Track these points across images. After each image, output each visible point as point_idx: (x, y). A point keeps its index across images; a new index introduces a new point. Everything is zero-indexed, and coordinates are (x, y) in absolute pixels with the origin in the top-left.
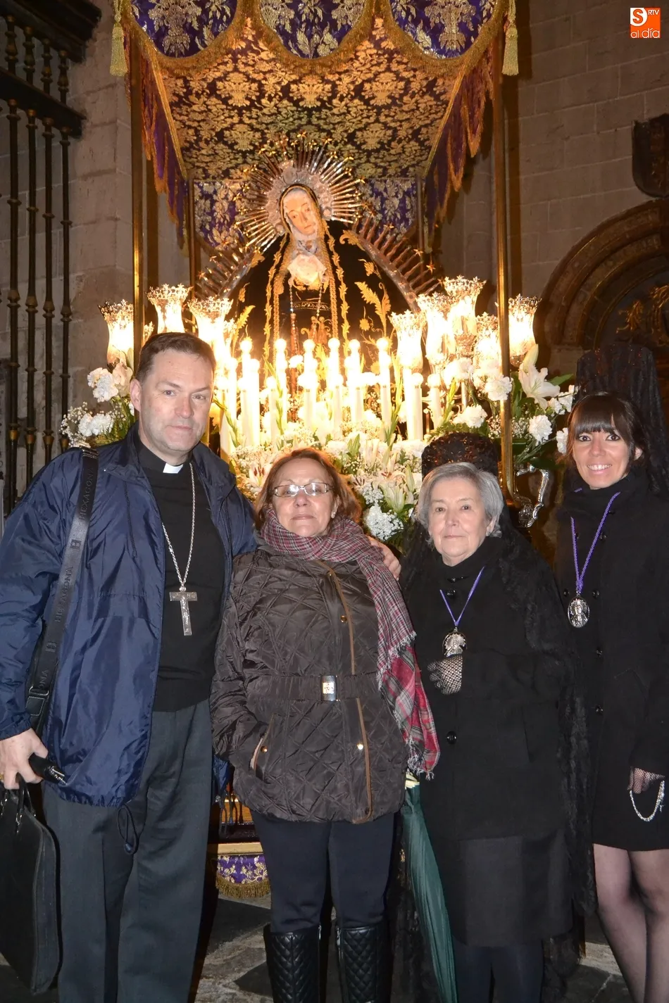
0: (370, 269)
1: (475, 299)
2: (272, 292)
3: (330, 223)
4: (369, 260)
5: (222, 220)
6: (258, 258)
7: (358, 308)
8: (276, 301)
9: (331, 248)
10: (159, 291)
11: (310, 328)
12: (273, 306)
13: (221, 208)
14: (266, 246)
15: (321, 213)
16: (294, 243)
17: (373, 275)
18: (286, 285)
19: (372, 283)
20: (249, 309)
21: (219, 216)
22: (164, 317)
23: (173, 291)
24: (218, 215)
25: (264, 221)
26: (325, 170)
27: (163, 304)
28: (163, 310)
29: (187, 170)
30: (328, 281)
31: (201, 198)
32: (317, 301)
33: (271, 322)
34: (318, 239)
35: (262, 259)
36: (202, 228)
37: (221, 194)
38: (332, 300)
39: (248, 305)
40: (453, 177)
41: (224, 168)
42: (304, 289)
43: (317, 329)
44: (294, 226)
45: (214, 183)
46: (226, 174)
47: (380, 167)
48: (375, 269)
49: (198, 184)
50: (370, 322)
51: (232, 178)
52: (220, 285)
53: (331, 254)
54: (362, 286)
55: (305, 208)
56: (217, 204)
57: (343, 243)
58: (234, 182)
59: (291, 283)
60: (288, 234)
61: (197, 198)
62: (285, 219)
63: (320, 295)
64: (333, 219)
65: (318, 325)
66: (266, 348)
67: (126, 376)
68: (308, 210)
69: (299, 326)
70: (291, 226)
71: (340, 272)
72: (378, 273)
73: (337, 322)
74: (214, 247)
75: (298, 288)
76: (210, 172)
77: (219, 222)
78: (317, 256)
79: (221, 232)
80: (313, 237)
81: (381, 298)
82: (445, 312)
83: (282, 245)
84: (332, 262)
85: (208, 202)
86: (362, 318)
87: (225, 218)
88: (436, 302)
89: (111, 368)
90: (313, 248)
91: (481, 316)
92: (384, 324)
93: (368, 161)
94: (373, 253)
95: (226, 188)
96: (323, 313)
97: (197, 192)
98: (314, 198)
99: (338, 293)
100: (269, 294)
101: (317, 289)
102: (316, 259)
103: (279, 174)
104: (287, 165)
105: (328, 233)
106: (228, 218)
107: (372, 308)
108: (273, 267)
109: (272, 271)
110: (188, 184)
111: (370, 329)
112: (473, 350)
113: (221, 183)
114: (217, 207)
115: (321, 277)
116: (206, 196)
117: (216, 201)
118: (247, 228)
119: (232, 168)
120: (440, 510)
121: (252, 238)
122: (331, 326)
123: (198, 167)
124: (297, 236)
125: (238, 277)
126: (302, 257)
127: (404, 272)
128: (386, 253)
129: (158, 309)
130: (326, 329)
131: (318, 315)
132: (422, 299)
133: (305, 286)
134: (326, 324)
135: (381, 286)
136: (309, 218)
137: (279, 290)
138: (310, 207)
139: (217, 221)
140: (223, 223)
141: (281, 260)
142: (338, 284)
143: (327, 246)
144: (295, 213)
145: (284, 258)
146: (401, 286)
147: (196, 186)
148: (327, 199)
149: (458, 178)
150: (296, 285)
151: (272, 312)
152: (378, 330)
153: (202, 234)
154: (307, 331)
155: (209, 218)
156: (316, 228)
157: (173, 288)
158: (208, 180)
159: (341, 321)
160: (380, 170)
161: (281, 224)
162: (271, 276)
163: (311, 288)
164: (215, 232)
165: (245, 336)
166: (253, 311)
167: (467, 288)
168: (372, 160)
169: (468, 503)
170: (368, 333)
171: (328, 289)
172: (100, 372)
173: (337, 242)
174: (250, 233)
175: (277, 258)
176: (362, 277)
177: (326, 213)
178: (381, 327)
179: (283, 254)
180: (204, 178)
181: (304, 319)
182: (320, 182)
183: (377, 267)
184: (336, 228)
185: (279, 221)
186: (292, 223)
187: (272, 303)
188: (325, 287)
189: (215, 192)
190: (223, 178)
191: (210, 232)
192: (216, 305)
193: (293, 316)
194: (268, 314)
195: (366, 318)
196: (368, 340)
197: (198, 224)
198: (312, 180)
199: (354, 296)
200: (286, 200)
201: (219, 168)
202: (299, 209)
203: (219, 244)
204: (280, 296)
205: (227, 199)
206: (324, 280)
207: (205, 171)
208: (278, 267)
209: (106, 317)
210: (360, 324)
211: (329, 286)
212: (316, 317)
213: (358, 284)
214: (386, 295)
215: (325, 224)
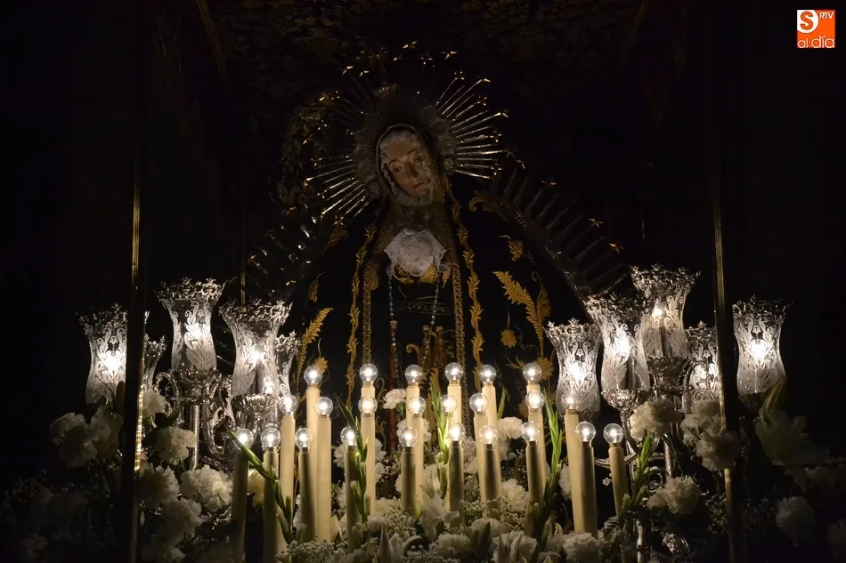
0: (516, 251)
1: (683, 301)
2: (361, 286)
3: (455, 179)
4: (516, 236)
5: (291, 169)
6: (339, 233)
8: (367, 302)
9: (455, 217)
10: (175, 289)
11: (421, 345)
12: (361, 309)
14: (351, 214)
15: (439, 164)
16: (397, 210)
17: (522, 259)
18: (382, 275)
19: (521, 273)
20: (323, 314)
21: (287, 163)
22: (184, 331)
23: (199, 288)
25: (350, 176)
27: (182, 308)
28: (183, 320)
30: (450, 270)
33: (359, 334)
34: (435, 204)
35: (345, 234)
38: (456, 300)
39: (322, 307)
42: (412, 281)
43: (432, 345)
44: (397, 185)
50: (516, 334)
53: (455, 228)
54: (503, 277)
55: (414, 155)
57: (475, 209)
59: (391, 272)
60: (388, 197)
62: (382, 174)
63: (437, 291)
65: (433, 339)
66: (350, 375)
68: (419, 159)
69: (403, 341)
70: (392, 184)
71: (468, 257)
72: (530, 258)
73: (463, 334)
75: (403, 280)
78: (432, 230)
79: (289, 188)
80: (429, 200)
81: (535, 295)
82: (630, 322)
83: (378, 213)
84: (456, 239)
86: (504, 327)
87: (296, 167)
89: (88, 412)
90: (427, 217)
91: (695, 326)
92: (541, 337)
94: (523, 226)
96: (441, 320)
98: (429, 141)
99: (465, 288)
100: (355, 289)
101: (431, 281)
102: (431, 235)
105: (451, 195)
107: (520, 310)
108: (364, 248)
109: (360, 256)
111: (517, 345)
115: (438, 264)
118: (325, 186)
121: (331, 202)
122: (453, 341)
124: (400, 199)
126: (408, 233)
127: (572, 254)
129: (174, 317)
130: (446, 345)
131: (433, 322)
132: (593, 306)
133: (412, 277)
134: (445, 337)
135: (536, 278)
136: (419, 171)
137: (372, 284)
141: (376, 236)
142: (465, 274)
143: (450, 214)
144: (397, 164)
145: (380, 233)
148: (450, 141)
150: (399, 276)
151: (361, 318)
152: (530, 347)
154: (416, 348)
156: (430, 187)
157: (199, 283)
159: (470, 333)
161: (375, 180)
162: (359, 262)
163: (422, 280)
164: (281, 188)
167: (668, 283)
170: (513, 352)
171: (450, 280)
172: (73, 419)
174: (327, 195)
175: (369, 233)
176: (505, 263)
177: (448, 164)
178: (535, 345)
179: (379, 227)
182: (439, 117)
183: (530, 247)
184: (463, 187)
185: (372, 176)
186: (393, 179)
188: (446, 277)
191: (273, 188)
192: (265, 312)
193: (394, 323)
194: (355, 321)
195: (511, 328)
198: (427, 113)
199: (492, 294)
200: (383, 144)
201: (288, 91)
202: (404, 159)
204: (373, 293)
206: (443, 269)
208: (371, 247)
209: (88, 330)
210: (500, 336)
211: (451, 277)
212: (430, 325)
213: (498, 274)
214: (543, 292)
215: (447, 180)
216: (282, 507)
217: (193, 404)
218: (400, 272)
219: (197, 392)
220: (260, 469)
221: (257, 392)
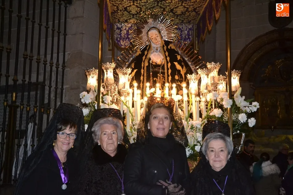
0: (179, 57)
1: (218, 70)
2: (144, 65)
3: (165, 41)
4: (179, 54)
5: (124, 37)
6: (139, 53)
8: (145, 68)
9: (165, 50)
10: (105, 65)
11: (157, 78)
12: (144, 70)
13: (124, 32)
14: (142, 48)
15: (162, 37)
16: (152, 48)
17: (180, 60)
18: (149, 62)
19: (180, 63)
20: (135, 71)
21: (123, 36)
22: (107, 74)
23: (111, 65)
24: (123, 35)
25: (141, 40)
26: (164, 23)
27: (107, 69)
28: (107, 71)
29: (113, 19)
30: (164, 62)
31: (117, 29)
32: (160, 68)
33: (143, 75)
34: (160, 47)
35: (140, 53)
36: (117, 39)
37: (124, 28)
38: (165, 68)
39: (135, 69)
40: (208, 25)
41: (126, 19)
42: (155, 64)
43: (160, 78)
44: (152, 42)
45: (121, 24)
46: (126, 21)
47: (181, 20)
48: (181, 58)
49: (116, 24)
50: (178, 76)
51: (128, 23)
52: (125, 62)
53: (165, 52)
54: (176, 63)
55: (156, 35)
56: (122, 31)
57: (170, 48)
58: (129, 24)
59: (151, 62)
60: (150, 45)
61: (115, 29)
62: (149, 39)
63: (161, 66)
64: (166, 40)
65: (160, 77)
66: (141, 84)
67: (94, 95)
68: (158, 36)
69: (153, 77)
70: (151, 42)
71: (168, 58)
72: (182, 59)
73: (167, 76)
74: (121, 47)
75: (153, 64)
76: (120, 20)
78: (160, 52)
79: (123, 41)
80: (159, 46)
81: (182, 68)
82: (208, 75)
83: (148, 48)
84: (165, 55)
85: (119, 30)
86: (176, 75)
87: (125, 37)
88: (205, 71)
89: (88, 92)
90: (159, 50)
91: (220, 76)
92: (184, 77)
93: (177, 18)
94: (180, 52)
95: (126, 26)
96: (162, 73)
97: (116, 27)
98: (160, 32)
99: (167, 66)
100: (143, 65)
101: (160, 64)
102: (160, 54)
103: (147, 23)
104: (150, 21)
105: (164, 45)
106: (126, 36)
107: (179, 71)
108: (144, 56)
109: (144, 58)
110: (112, 24)
111: (178, 79)
112: (217, 88)
113: (124, 24)
115: (162, 60)
116: (118, 28)
117: (122, 30)
118: (135, 42)
119: (128, 19)
120: (212, 151)
121: (137, 46)
122: (165, 77)
123: (117, 19)
124: (153, 45)
125: (131, 59)
126: (155, 53)
127: (191, 58)
128: (184, 52)
129: (105, 71)
130: (163, 78)
132: (199, 71)
133: (156, 63)
134: (163, 76)
135: (183, 64)
136: (157, 39)
137: (146, 64)
139: (122, 37)
140: (124, 38)
141: (147, 53)
142: (167, 63)
143: (164, 49)
144: (152, 37)
145: (148, 53)
146: (190, 63)
147: (115, 25)
148: (164, 33)
149: (210, 26)
150: (153, 63)
151: (144, 72)
152: (181, 79)
153: (116, 42)
154: (156, 79)
155: (119, 36)
156: (160, 43)
157: (111, 64)
159: (168, 76)
160: (181, 21)
161: (148, 41)
162: (144, 59)
163: (157, 64)
165: (134, 80)
166: (137, 71)
167: (215, 66)
168: (179, 18)
169: (223, 149)
170: (178, 80)
171: (164, 64)
172: (85, 93)
173: (167, 48)
174: (136, 44)
175: (146, 53)
176: (176, 60)
177: (164, 38)
178: (183, 78)
179: (148, 51)
180: (118, 22)
181: (155, 75)
182: (161, 26)
183: (181, 57)
184: (167, 43)
185: (147, 40)
186: (151, 41)
187: (144, 69)
188: (163, 64)
189: (122, 27)
190: (125, 23)
191: (120, 41)
192: (126, 71)
193: (151, 73)
194: (142, 73)
195: (177, 75)
196: (178, 83)
197: (115, 38)
198: (159, 26)
199: (173, 67)
200: (149, 33)
201: (124, 19)
202: (154, 36)
203: (123, 45)
204: (147, 66)
205: (126, 30)
206: (162, 61)
207: (119, 20)
208: (146, 56)
209: (87, 73)
210: (175, 77)
211: (164, 63)
212: (159, 74)
213: (175, 63)
214: (184, 67)
215: (163, 41)
216: (131, 114)
217: (109, 90)
218: (153, 62)
219: (110, 88)
220: (126, 106)
221: (124, 88)
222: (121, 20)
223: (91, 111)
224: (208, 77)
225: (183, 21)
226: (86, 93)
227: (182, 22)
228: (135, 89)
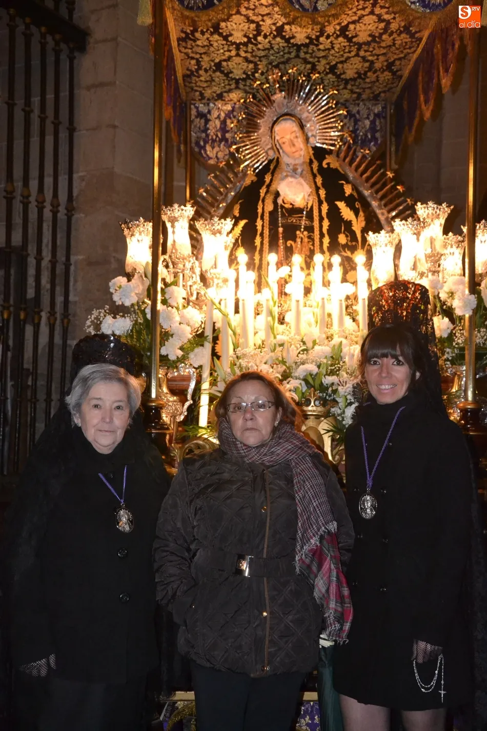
0: (348, 190)
1: (443, 223)
2: (263, 209)
3: (315, 149)
4: (348, 182)
5: (214, 137)
6: (250, 178)
7: (337, 223)
8: (267, 217)
9: (315, 170)
10: (170, 210)
11: (295, 241)
12: (263, 221)
13: (214, 125)
14: (258, 167)
15: (307, 140)
16: (283, 166)
17: (351, 195)
18: (275, 203)
19: (350, 202)
20: (242, 223)
21: (212, 134)
22: (174, 232)
23: (182, 210)
24: (211, 132)
25: (257, 145)
26: (312, 101)
27: (173, 220)
28: (173, 226)
29: (186, 93)
30: (312, 201)
31: (197, 117)
32: (302, 217)
33: (262, 235)
34: (304, 163)
35: (254, 179)
36: (197, 143)
37: (215, 113)
38: (315, 217)
39: (242, 220)
40: (423, 106)
41: (218, 92)
42: (291, 207)
43: (301, 242)
44: (283, 152)
45: (208, 104)
46: (220, 97)
47: (355, 93)
48: (353, 190)
49: (194, 104)
50: (347, 236)
51: (224, 100)
52: (217, 200)
53: (314, 176)
54: (341, 205)
55: (294, 135)
56: (210, 123)
57: (326, 166)
58: (226, 104)
59: (280, 201)
60: (278, 158)
61: (193, 117)
62: (276, 145)
63: (305, 213)
64: (318, 145)
65: (302, 239)
66: (257, 257)
67: (143, 283)
68: (297, 137)
69: (286, 239)
70: (281, 151)
71: (322, 193)
72: (355, 194)
73: (319, 236)
74: (207, 161)
75: (286, 206)
76: (206, 95)
77: (212, 139)
78: (302, 177)
79: (213, 148)
80: (301, 160)
81: (357, 215)
82: (418, 234)
83: (272, 167)
84: (315, 183)
85: (203, 121)
86: (340, 232)
87: (217, 136)
88: (410, 226)
89: (129, 277)
90: (299, 170)
91: (447, 235)
92: (359, 239)
93: (345, 88)
94: (351, 176)
95: (219, 108)
96: (306, 228)
97: (194, 112)
98: (302, 126)
99: (320, 211)
100: (260, 211)
101: (302, 206)
102: (302, 181)
103: (272, 105)
104: (279, 97)
105: (313, 157)
106: (219, 135)
107: (349, 224)
108: (264, 187)
109: (263, 191)
110: (186, 104)
111: (347, 243)
112: (439, 266)
113: (214, 104)
114: (211, 125)
115: (306, 197)
116: (201, 115)
117: (210, 120)
118: (242, 152)
119: (225, 92)
121: (246, 160)
122: (313, 240)
123: (196, 91)
124: (285, 159)
125: (233, 194)
126: (290, 179)
127: (377, 192)
128: (362, 175)
129: (168, 225)
130: (309, 242)
131: (302, 230)
133: (291, 204)
134: (309, 237)
135: (357, 205)
136: (296, 144)
137: (269, 207)
138: (298, 135)
139: (210, 138)
140: (216, 140)
141: (271, 181)
142: (320, 203)
143: (312, 169)
144: (284, 140)
145: (274, 179)
146: (374, 204)
147: (192, 106)
148: (313, 127)
149: (428, 109)
150: (284, 203)
151: (263, 226)
152: (354, 243)
153: (197, 149)
154: (292, 243)
155: (204, 135)
156: (302, 153)
157: (182, 207)
158: (203, 101)
159: (322, 235)
160: (355, 96)
161: (272, 148)
162: (262, 195)
163: (295, 207)
164: (208, 148)
165: (238, 246)
166: (246, 224)
167: (436, 212)
168: (349, 87)
170: (345, 246)
171: (312, 207)
172: (121, 280)
173: (320, 166)
174: (244, 156)
175: (268, 178)
176: (342, 197)
177: (311, 140)
178: (357, 241)
179: (273, 175)
180: (200, 100)
181: (291, 233)
182: (307, 111)
183: (355, 188)
184: (319, 153)
185: (269, 146)
186: (281, 148)
187: (262, 218)
188: (309, 207)
189: (209, 112)
190: (216, 100)
191: (204, 148)
192: (220, 224)
193: (281, 230)
194: (259, 228)
195: (344, 233)
196: (345, 252)
197: (193, 140)
198: (301, 110)
199: (334, 214)
200: (277, 128)
201: (215, 92)
202: (288, 137)
203: (211, 158)
204: (270, 212)
205: (220, 119)
206: (308, 200)
207: (202, 94)
208: (269, 186)
209: (126, 232)
210: (338, 238)
211: (312, 205)
212: (300, 231)
213: (338, 203)
214: (361, 214)
215: (311, 149)
216: (232, 330)
217: (178, 272)
218: (285, 201)
219: (181, 266)
220: (220, 310)
221: (216, 268)
222: (208, 93)
223: (136, 323)
224: (418, 239)
225: (359, 94)
226: (125, 279)
227: (358, 98)
228: (242, 267)
